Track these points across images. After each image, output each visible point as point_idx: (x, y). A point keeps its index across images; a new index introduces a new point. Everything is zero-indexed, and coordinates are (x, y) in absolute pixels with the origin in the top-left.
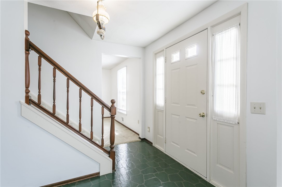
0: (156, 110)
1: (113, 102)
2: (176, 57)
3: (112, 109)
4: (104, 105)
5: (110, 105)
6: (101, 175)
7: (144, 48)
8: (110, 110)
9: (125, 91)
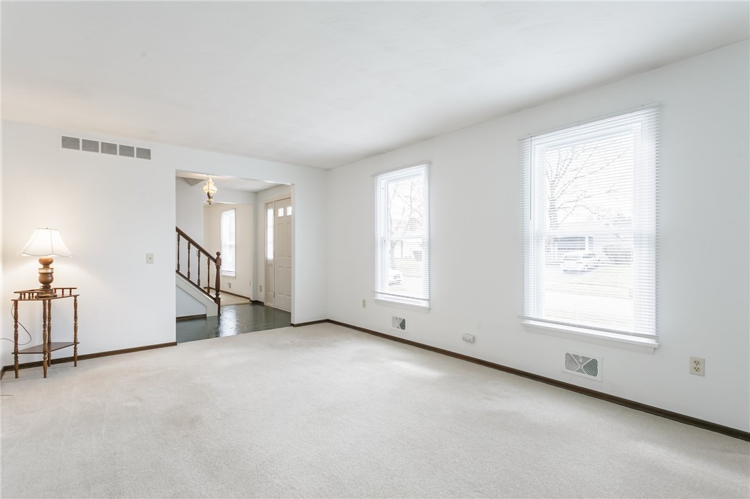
0: (267, 263)
1: (218, 254)
2: (281, 212)
3: (218, 261)
4: (210, 257)
5: (215, 256)
6: (207, 316)
7: (256, 194)
8: (215, 261)
9: (234, 243)
